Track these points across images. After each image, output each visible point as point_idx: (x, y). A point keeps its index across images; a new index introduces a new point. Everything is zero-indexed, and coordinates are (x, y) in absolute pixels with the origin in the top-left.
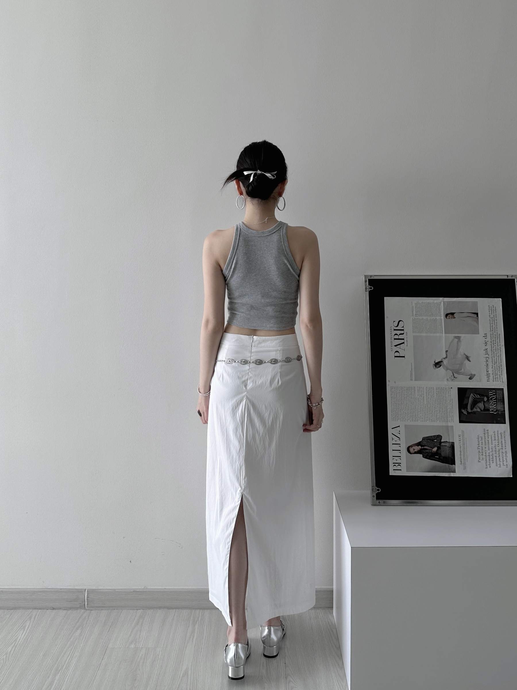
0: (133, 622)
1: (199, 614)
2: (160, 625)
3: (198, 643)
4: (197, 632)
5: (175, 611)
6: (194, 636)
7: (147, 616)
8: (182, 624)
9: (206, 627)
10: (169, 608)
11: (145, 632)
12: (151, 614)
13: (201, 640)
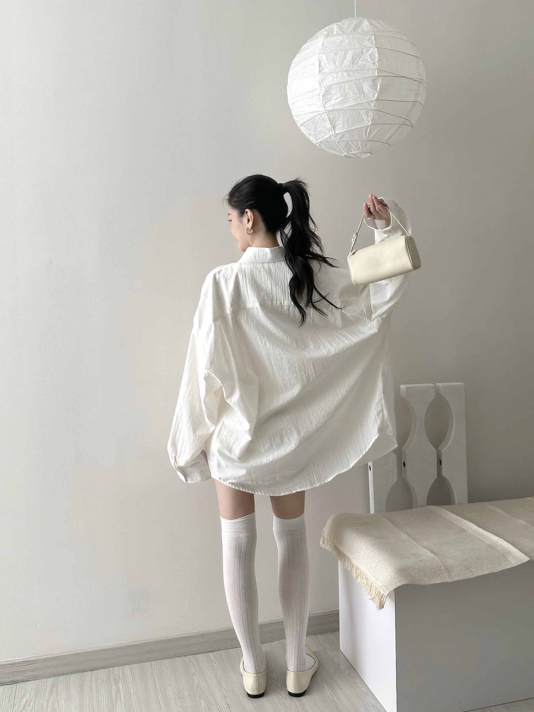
0: (46, 693)
1: (119, 673)
2: (79, 690)
3: (128, 701)
4: (123, 691)
5: (90, 673)
6: (121, 695)
7: (59, 684)
8: (103, 684)
9: (131, 683)
10: (83, 671)
11: (63, 701)
12: (64, 681)
13: (130, 698)
